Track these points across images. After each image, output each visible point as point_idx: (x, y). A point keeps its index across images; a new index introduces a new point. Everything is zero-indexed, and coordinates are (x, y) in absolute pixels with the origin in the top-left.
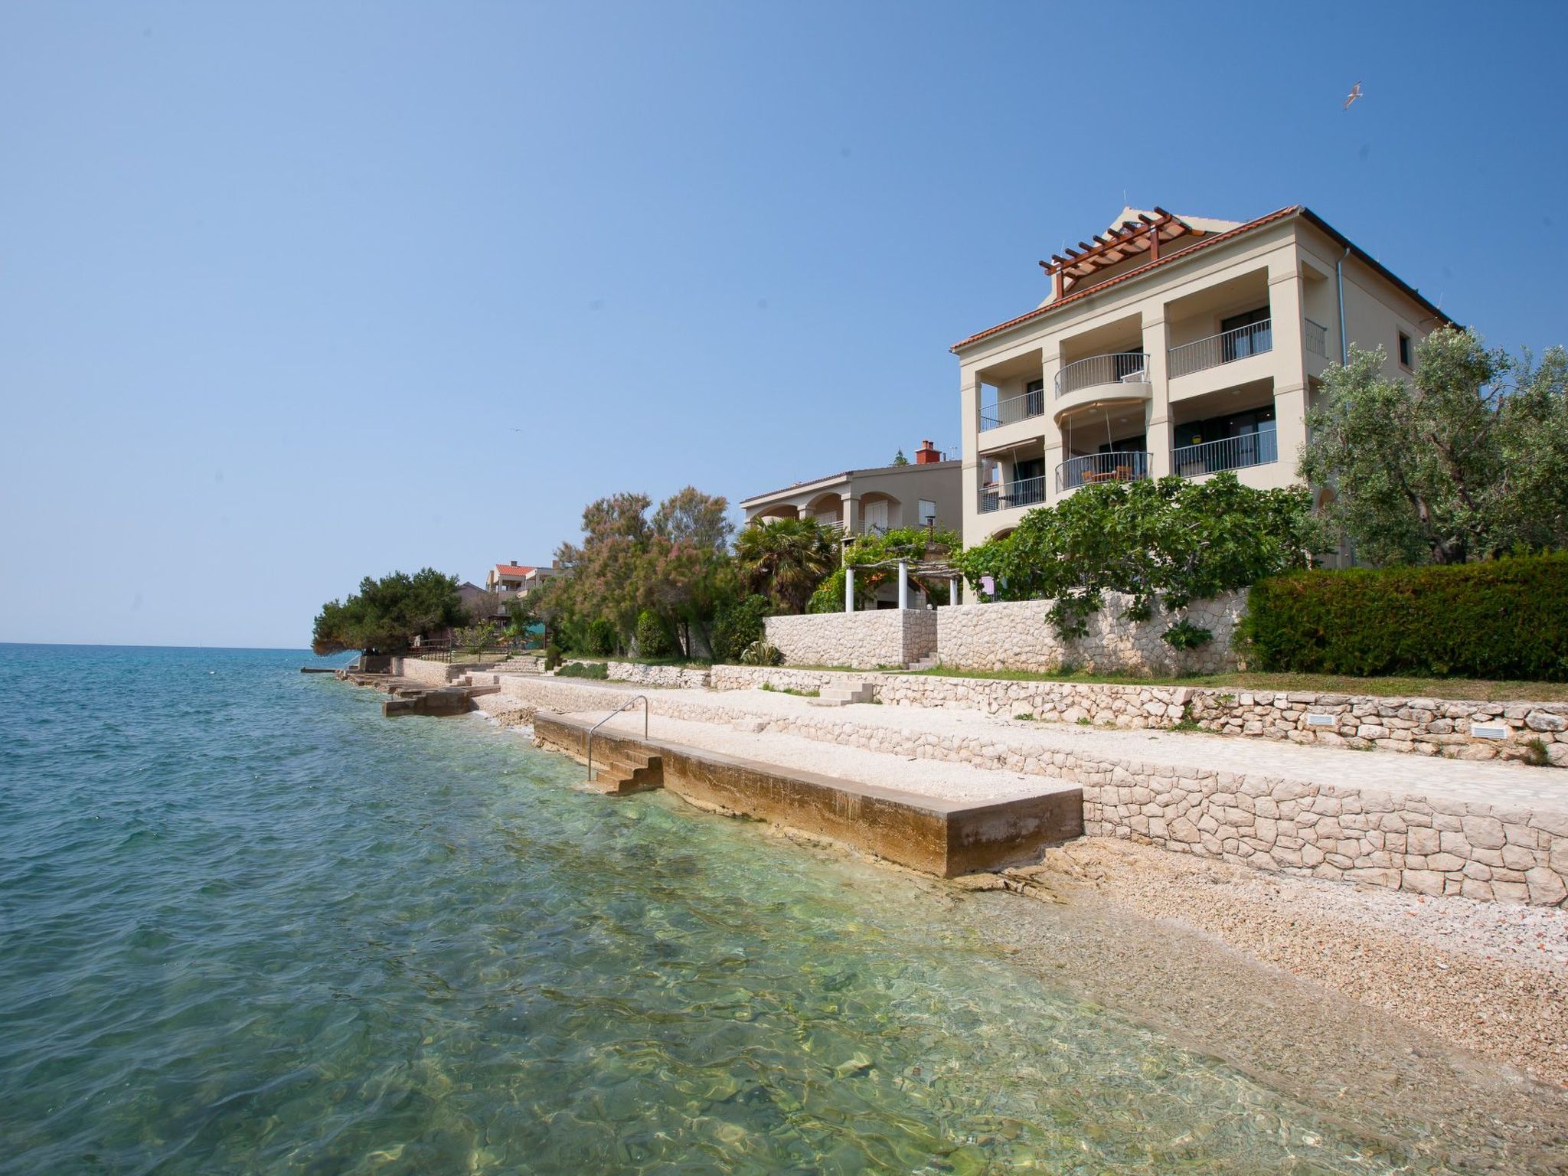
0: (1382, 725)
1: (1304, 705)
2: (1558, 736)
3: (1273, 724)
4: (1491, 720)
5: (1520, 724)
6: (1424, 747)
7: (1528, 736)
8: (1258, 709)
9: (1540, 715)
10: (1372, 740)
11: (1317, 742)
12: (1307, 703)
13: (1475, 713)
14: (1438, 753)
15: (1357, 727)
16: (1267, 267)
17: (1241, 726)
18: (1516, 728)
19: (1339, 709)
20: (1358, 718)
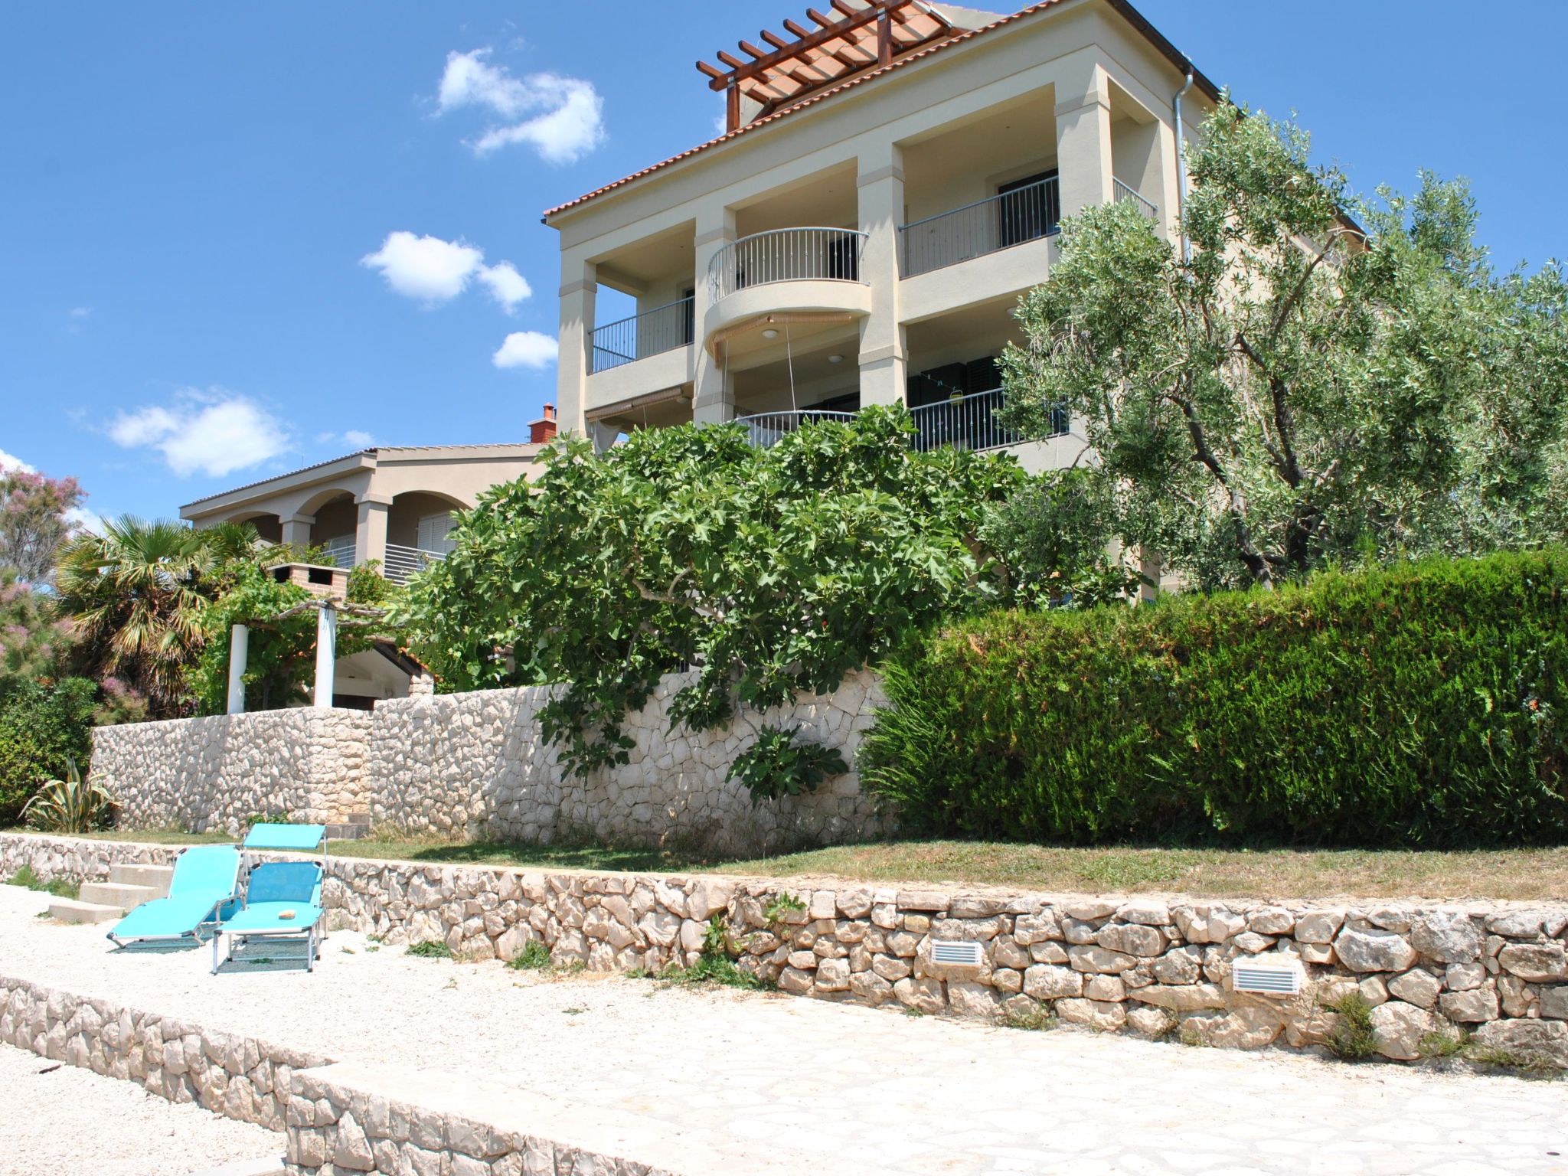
0: (1068, 964)
1: (925, 919)
2: (1395, 987)
3: (869, 966)
4: (1271, 948)
5: (1323, 958)
6: (1147, 1018)
7: (1342, 986)
8: (843, 930)
9: (1361, 937)
10: (1050, 1004)
11: (948, 1009)
12: (932, 913)
13: (1241, 931)
14: (1169, 1034)
15: (1022, 970)
16: (1053, 84)
17: (812, 971)
18: (1316, 968)
19: (989, 927)
20: (1023, 948)
